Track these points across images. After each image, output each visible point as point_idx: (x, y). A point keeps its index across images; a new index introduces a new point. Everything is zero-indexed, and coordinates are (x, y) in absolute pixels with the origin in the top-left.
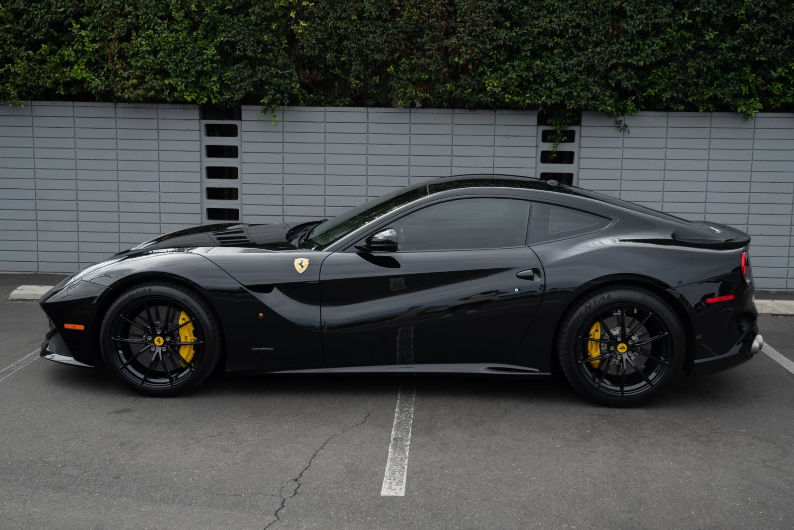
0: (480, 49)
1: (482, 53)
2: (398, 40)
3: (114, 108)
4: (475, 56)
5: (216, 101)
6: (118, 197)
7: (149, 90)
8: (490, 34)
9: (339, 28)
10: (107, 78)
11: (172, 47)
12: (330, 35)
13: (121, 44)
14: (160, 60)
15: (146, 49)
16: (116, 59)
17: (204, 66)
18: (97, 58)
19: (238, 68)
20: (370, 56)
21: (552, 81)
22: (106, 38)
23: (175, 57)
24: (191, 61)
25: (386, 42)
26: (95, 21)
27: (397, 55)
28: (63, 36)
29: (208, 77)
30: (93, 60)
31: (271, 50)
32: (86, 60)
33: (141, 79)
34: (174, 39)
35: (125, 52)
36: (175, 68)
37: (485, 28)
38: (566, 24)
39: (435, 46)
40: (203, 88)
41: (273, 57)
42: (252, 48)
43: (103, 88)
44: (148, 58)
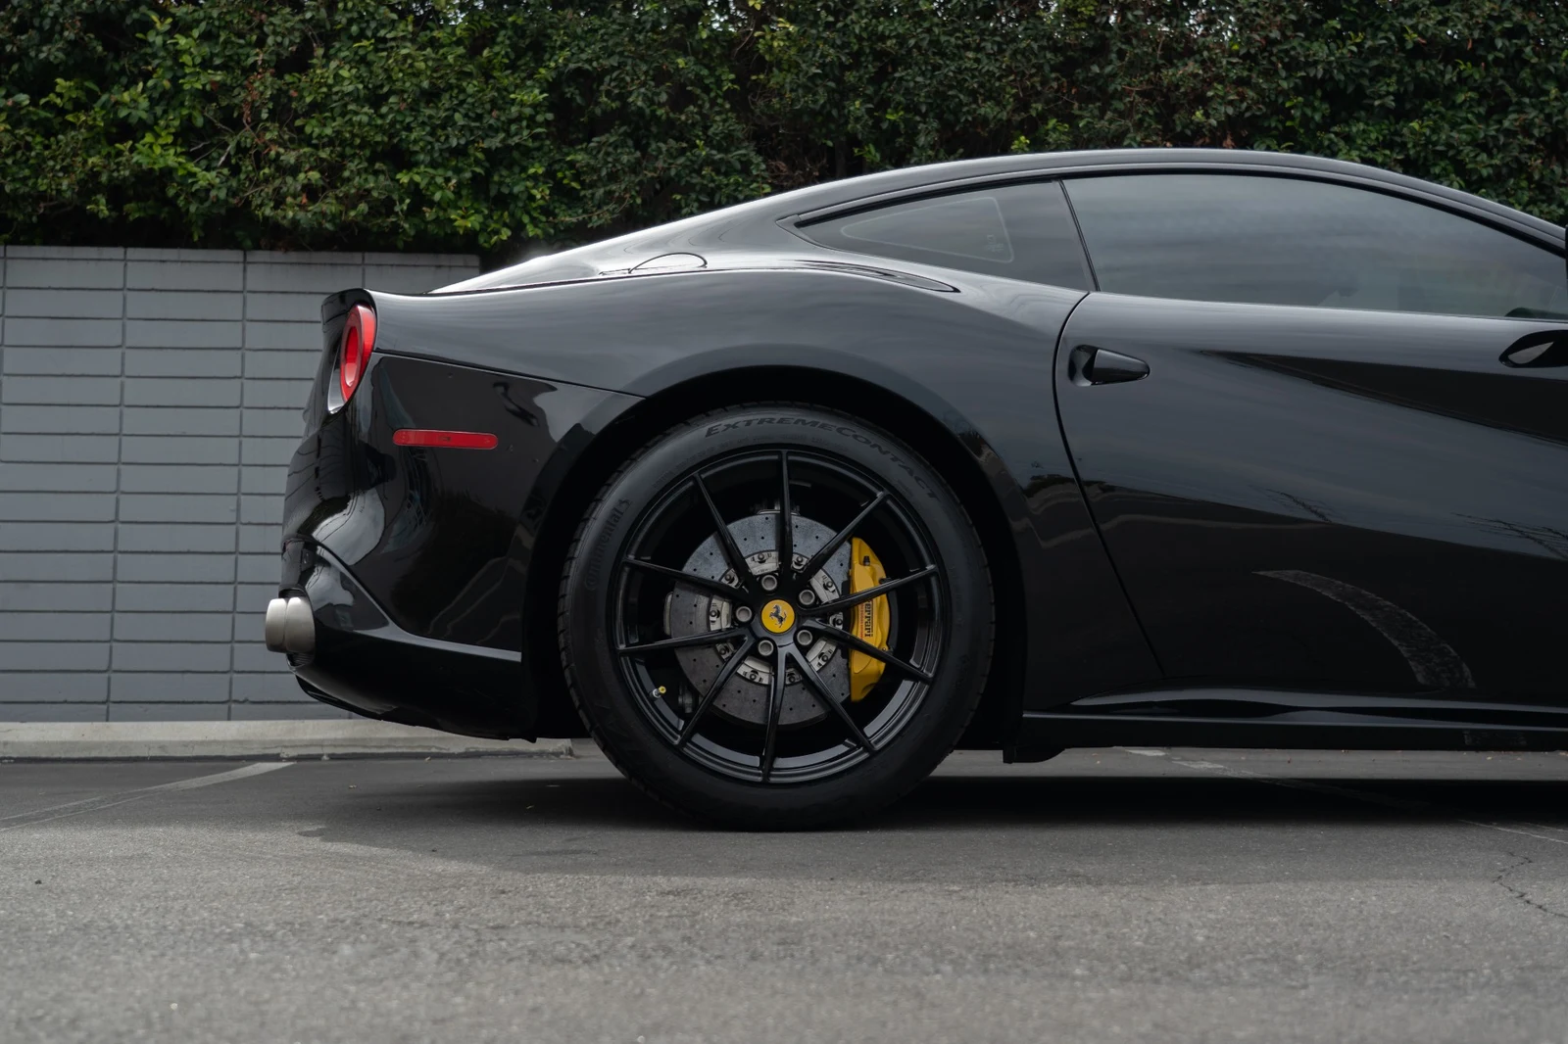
0: (1260, 91)
1: (1264, 103)
2: (1040, 67)
3: (241, 266)
4: (1248, 108)
5: (539, 232)
6: (238, 510)
7: (349, 202)
8: (1287, 52)
9: (883, 38)
10: (235, 170)
11: (425, 84)
12: (856, 56)
13: (281, 78)
14: (390, 116)
15: (350, 88)
16: (265, 115)
17: (509, 135)
18: (210, 115)
19: (601, 145)
20: (965, 109)
21: (1453, 176)
22: (238, 62)
23: (428, 112)
24: (473, 124)
25: (1009, 71)
26: (215, 13)
27: (1039, 107)
28: (117, 59)
29: (517, 169)
30: (199, 122)
31: (692, 99)
32: (177, 123)
33: (333, 173)
34: (430, 63)
35: (290, 99)
36: (429, 138)
37: (1275, 34)
38: (1486, 28)
39: (1139, 83)
40: (502, 201)
41: (698, 117)
42: (643, 90)
43: (222, 194)
44: (356, 113)
